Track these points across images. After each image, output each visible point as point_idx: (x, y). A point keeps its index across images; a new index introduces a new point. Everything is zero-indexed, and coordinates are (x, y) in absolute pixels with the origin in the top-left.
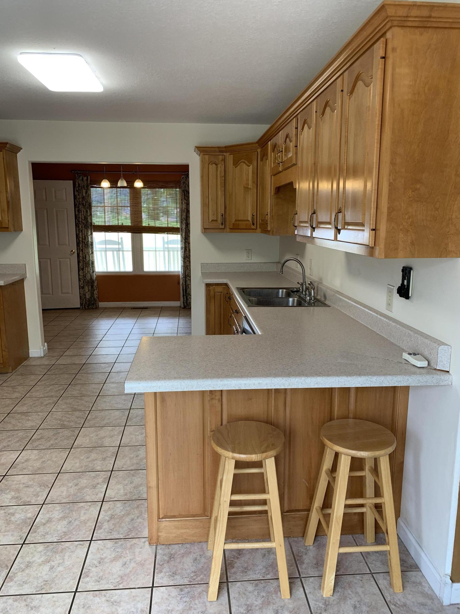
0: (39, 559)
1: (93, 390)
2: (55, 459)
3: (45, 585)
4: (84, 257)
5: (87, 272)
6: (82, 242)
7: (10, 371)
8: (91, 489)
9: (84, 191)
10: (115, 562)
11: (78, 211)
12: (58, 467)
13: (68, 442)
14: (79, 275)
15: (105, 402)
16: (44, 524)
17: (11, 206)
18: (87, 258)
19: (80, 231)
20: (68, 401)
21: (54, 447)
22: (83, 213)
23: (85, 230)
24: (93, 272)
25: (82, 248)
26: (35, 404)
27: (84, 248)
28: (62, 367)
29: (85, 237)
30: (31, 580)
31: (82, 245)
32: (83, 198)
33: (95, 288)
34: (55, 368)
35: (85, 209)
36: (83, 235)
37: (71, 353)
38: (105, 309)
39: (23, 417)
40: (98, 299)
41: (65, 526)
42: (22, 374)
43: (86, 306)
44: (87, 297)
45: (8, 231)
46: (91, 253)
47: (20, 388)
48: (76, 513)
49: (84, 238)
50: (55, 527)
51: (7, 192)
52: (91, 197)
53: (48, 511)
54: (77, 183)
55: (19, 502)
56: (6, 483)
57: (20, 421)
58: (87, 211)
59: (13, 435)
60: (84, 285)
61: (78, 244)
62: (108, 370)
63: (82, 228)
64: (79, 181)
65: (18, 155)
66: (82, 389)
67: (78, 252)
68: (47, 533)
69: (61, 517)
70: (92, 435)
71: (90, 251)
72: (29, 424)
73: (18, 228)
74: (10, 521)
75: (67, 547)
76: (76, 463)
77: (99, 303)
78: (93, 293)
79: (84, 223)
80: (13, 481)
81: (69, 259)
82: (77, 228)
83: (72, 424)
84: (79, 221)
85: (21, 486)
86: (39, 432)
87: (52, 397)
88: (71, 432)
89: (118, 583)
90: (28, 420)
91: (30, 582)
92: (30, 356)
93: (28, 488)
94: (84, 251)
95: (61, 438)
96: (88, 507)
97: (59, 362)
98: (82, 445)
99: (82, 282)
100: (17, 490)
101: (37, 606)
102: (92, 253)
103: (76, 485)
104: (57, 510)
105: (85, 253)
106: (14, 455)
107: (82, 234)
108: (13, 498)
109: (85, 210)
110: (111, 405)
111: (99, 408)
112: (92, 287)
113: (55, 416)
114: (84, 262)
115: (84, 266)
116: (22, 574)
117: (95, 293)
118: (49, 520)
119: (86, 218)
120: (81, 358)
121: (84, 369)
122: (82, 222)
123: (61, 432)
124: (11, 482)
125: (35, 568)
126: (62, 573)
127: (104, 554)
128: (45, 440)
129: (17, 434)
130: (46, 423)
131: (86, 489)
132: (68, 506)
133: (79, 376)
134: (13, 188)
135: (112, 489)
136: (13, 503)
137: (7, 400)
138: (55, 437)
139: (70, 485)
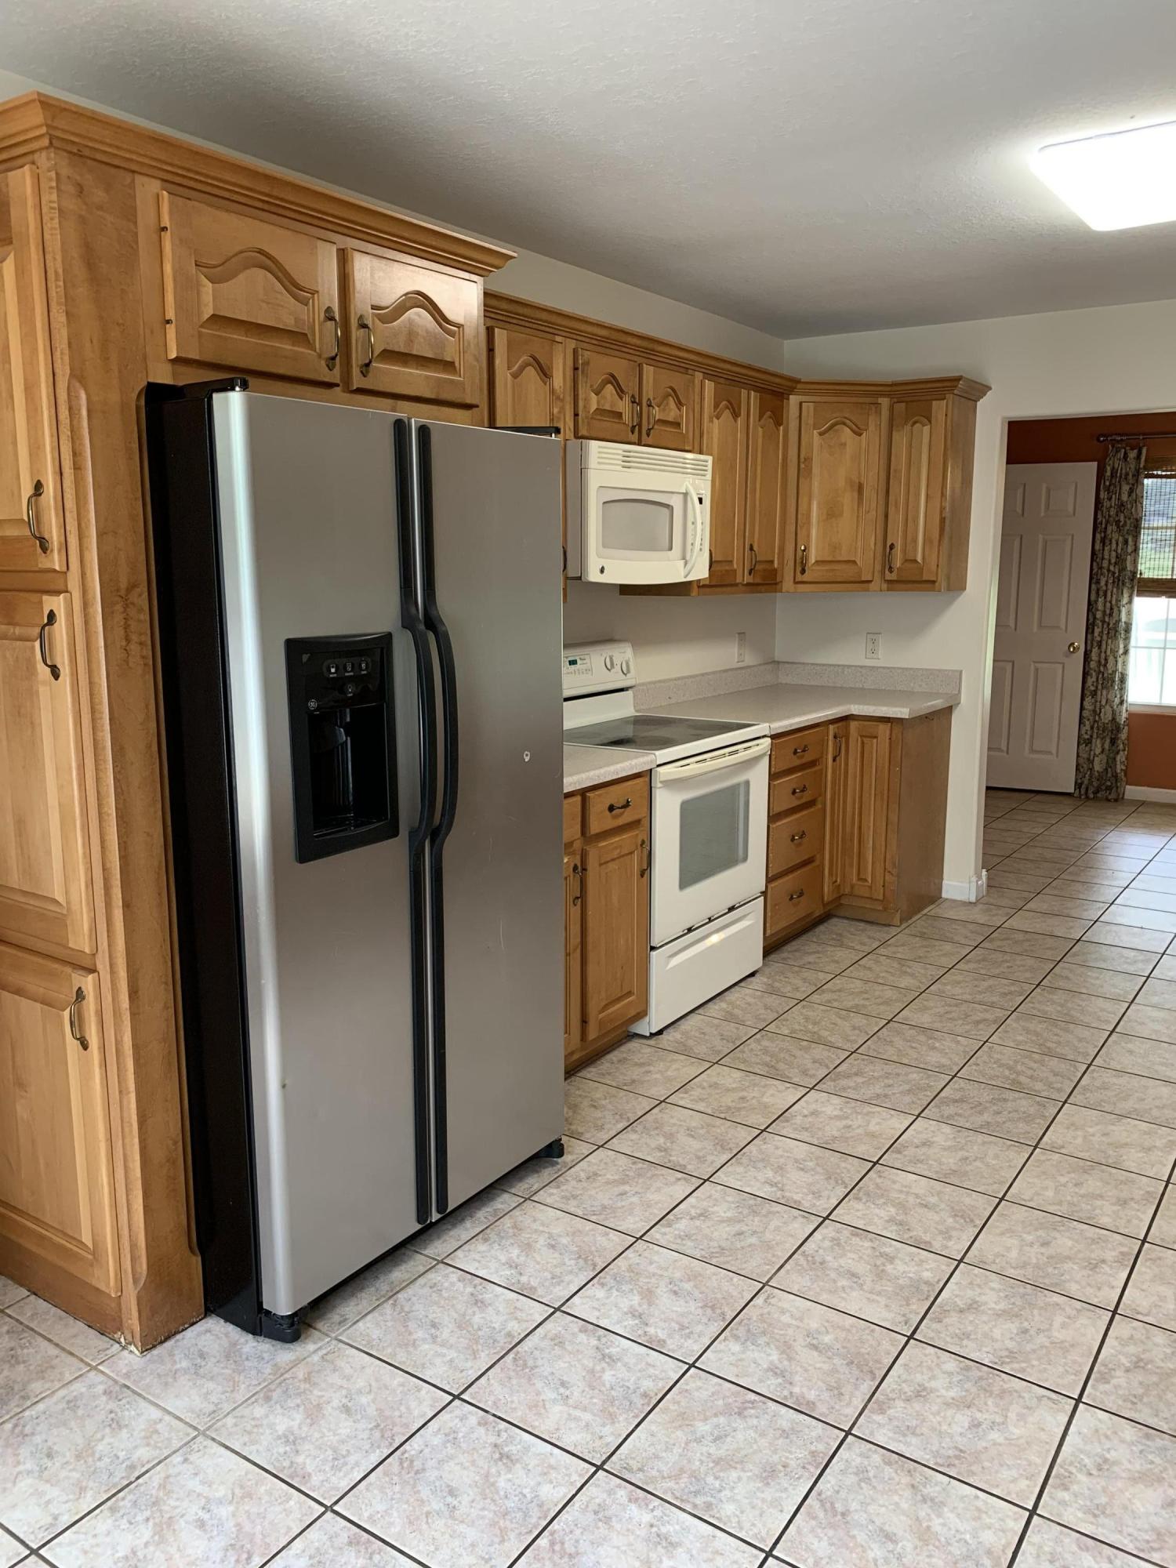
0: (947, 1389)
1: (1100, 1014)
2: (994, 1162)
3: (957, 1457)
4: (1103, 662)
5: (1103, 702)
6: (1100, 624)
7: (897, 921)
8: (1085, 1268)
9: (1126, 488)
10: (1142, 1487)
11: (1103, 541)
12: (1001, 1183)
13: (1028, 1128)
14: (1082, 708)
15: (1131, 1052)
16: (961, 1311)
17: (947, 528)
18: (1110, 665)
19: (1101, 593)
20: (1032, 1026)
21: (993, 1131)
22: (1114, 546)
23: (1115, 590)
24: (1122, 702)
25: (1099, 639)
26: (951, 1012)
27: (1105, 637)
28: (1020, 936)
29: (1111, 609)
30: (924, 1430)
31: (1100, 630)
32: (1121, 506)
33: (1121, 746)
34: (1004, 936)
35: (1123, 536)
36: (1108, 605)
37: (1044, 907)
38: (1141, 805)
39: (922, 1038)
40: (1125, 775)
41: (1013, 1336)
42: (922, 936)
43: (1090, 792)
44: (1097, 767)
45: (933, 590)
46: (1121, 651)
47: (917, 968)
48: (1040, 1315)
49: (1108, 612)
50: (986, 1328)
51: (943, 495)
52: (1142, 504)
53: (971, 1283)
54: (1109, 468)
55: (906, 1237)
56: (879, 1181)
57: (914, 1045)
58: (1126, 542)
59: (898, 1075)
60: (1091, 736)
61: (1090, 628)
62: (1143, 970)
63: (1106, 585)
64: (1114, 462)
65: (978, 403)
66: (1069, 1005)
67: (1089, 648)
68: (967, 1336)
69: (1003, 1308)
70: (1091, 1130)
71: (1122, 646)
72: (933, 1058)
73: (957, 583)
74: (883, 1271)
75: (1016, 1391)
76: (1046, 1188)
77: (1128, 787)
78: (1115, 759)
79: (1114, 573)
80: (894, 1182)
81: (1061, 666)
82: (1093, 586)
83: (1039, 1086)
84: (1101, 568)
85: (911, 1199)
86: (957, 1083)
87: (992, 1005)
88: (1037, 1107)
89: (1148, 1546)
90: (934, 1048)
91: (922, 1434)
92: (944, 895)
93: (926, 1210)
94: (1104, 646)
95: (1011, 1115)
96: (1075, 1312)
97: (1013, 923)
98: (1063, 1147)
99: (1088, 727)
100: (902, 1206)
101: (937, 1500)
102: (1126, 652)
103: (1045, 1244)
104: (993, 1289)
105: (1105, 652)
106: (899, 1123)
107: (1105, 602)
108: (891, 1220)
109: (1121, 539)
110: (1148, 1064)
111: (1113, 1064)
112: (1113, 742)
113: (999, 1056)
114: (1101, 676)
115: (1100, 687)
116: (905, 1408)
117: (1118, 758)
118: (973, 1306)
119: (1120, 560)
120: (1071, 924)
121: (1075, 955)
122: (1109, 570)
123: (1011, 1098)
124: (889, 1183)
125: (935, 1408)
126: (1000, 1448)
127: (1112, 1452)
128: (972, 1108)
129: (907, 1074)
130: (974, 1067)
131: (1070, 1265)
132: (1022, 1290)
133: (1064, 968)
134: (958, 485)
135: (1143, 1290)
136: (892, 1232)
137: (886, 987)
138: (995, 1108)
139: (1029, 1238)
